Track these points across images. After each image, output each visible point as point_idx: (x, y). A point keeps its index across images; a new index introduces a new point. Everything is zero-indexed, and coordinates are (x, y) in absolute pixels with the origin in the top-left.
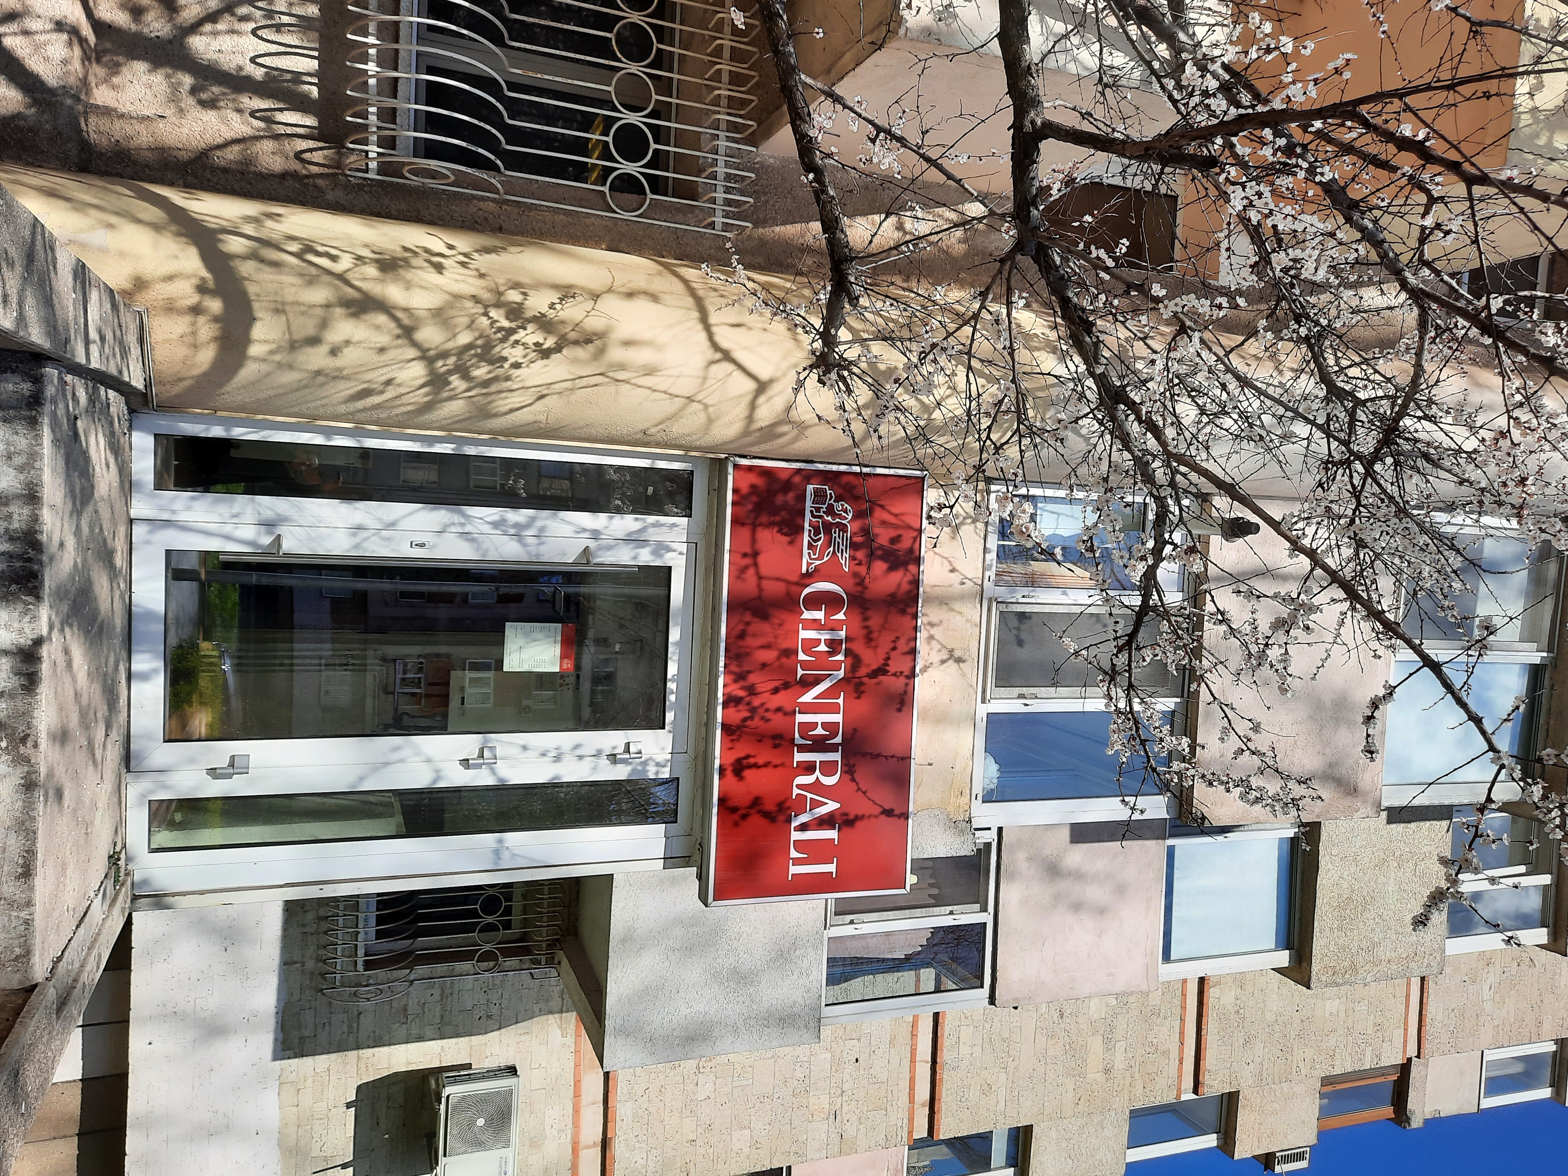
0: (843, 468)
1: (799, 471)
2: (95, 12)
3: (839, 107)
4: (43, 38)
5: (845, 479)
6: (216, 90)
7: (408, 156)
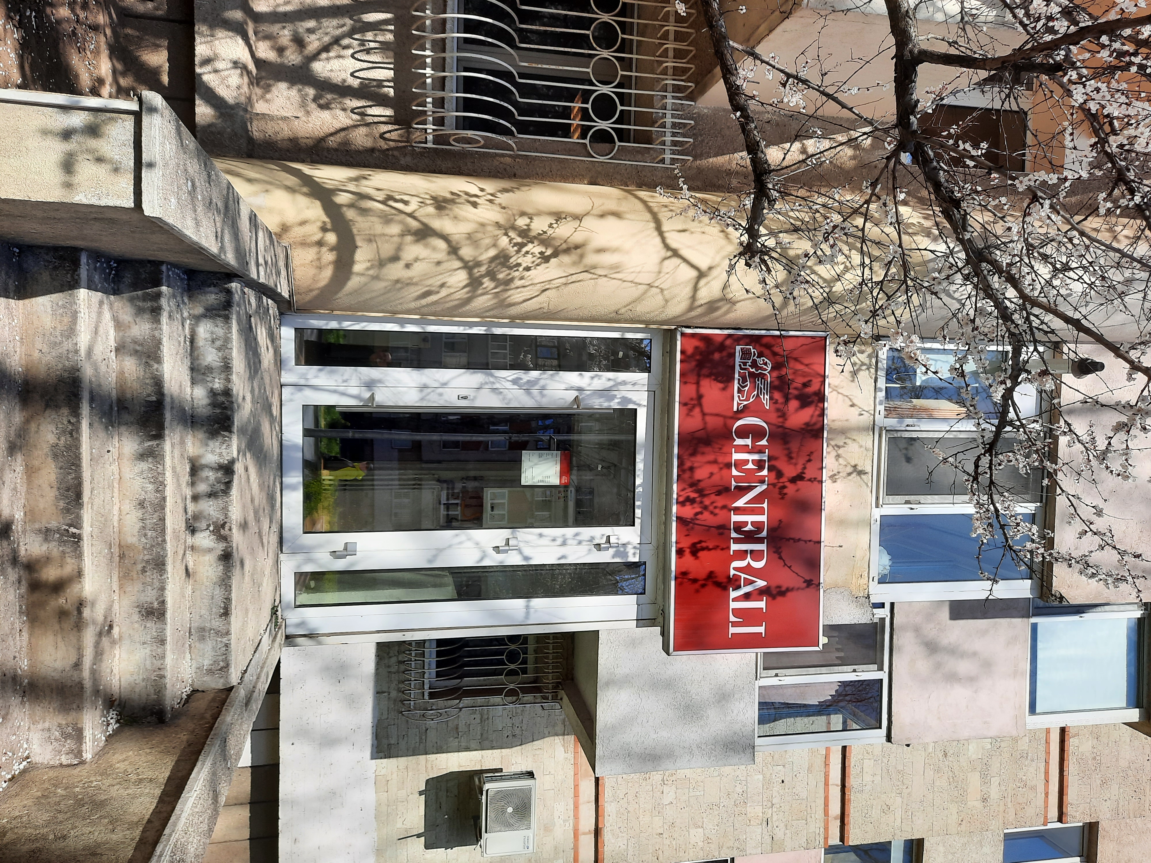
0: (763, 332)
1: (729, 336)
2: (256, 54)
3: (758, 62)
4: (226, 73)
5: (765, 341)
6: (329, 96)
7: (452, 129)
